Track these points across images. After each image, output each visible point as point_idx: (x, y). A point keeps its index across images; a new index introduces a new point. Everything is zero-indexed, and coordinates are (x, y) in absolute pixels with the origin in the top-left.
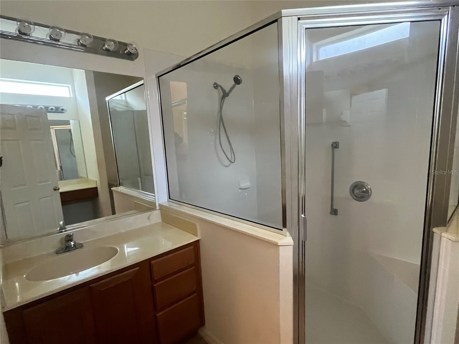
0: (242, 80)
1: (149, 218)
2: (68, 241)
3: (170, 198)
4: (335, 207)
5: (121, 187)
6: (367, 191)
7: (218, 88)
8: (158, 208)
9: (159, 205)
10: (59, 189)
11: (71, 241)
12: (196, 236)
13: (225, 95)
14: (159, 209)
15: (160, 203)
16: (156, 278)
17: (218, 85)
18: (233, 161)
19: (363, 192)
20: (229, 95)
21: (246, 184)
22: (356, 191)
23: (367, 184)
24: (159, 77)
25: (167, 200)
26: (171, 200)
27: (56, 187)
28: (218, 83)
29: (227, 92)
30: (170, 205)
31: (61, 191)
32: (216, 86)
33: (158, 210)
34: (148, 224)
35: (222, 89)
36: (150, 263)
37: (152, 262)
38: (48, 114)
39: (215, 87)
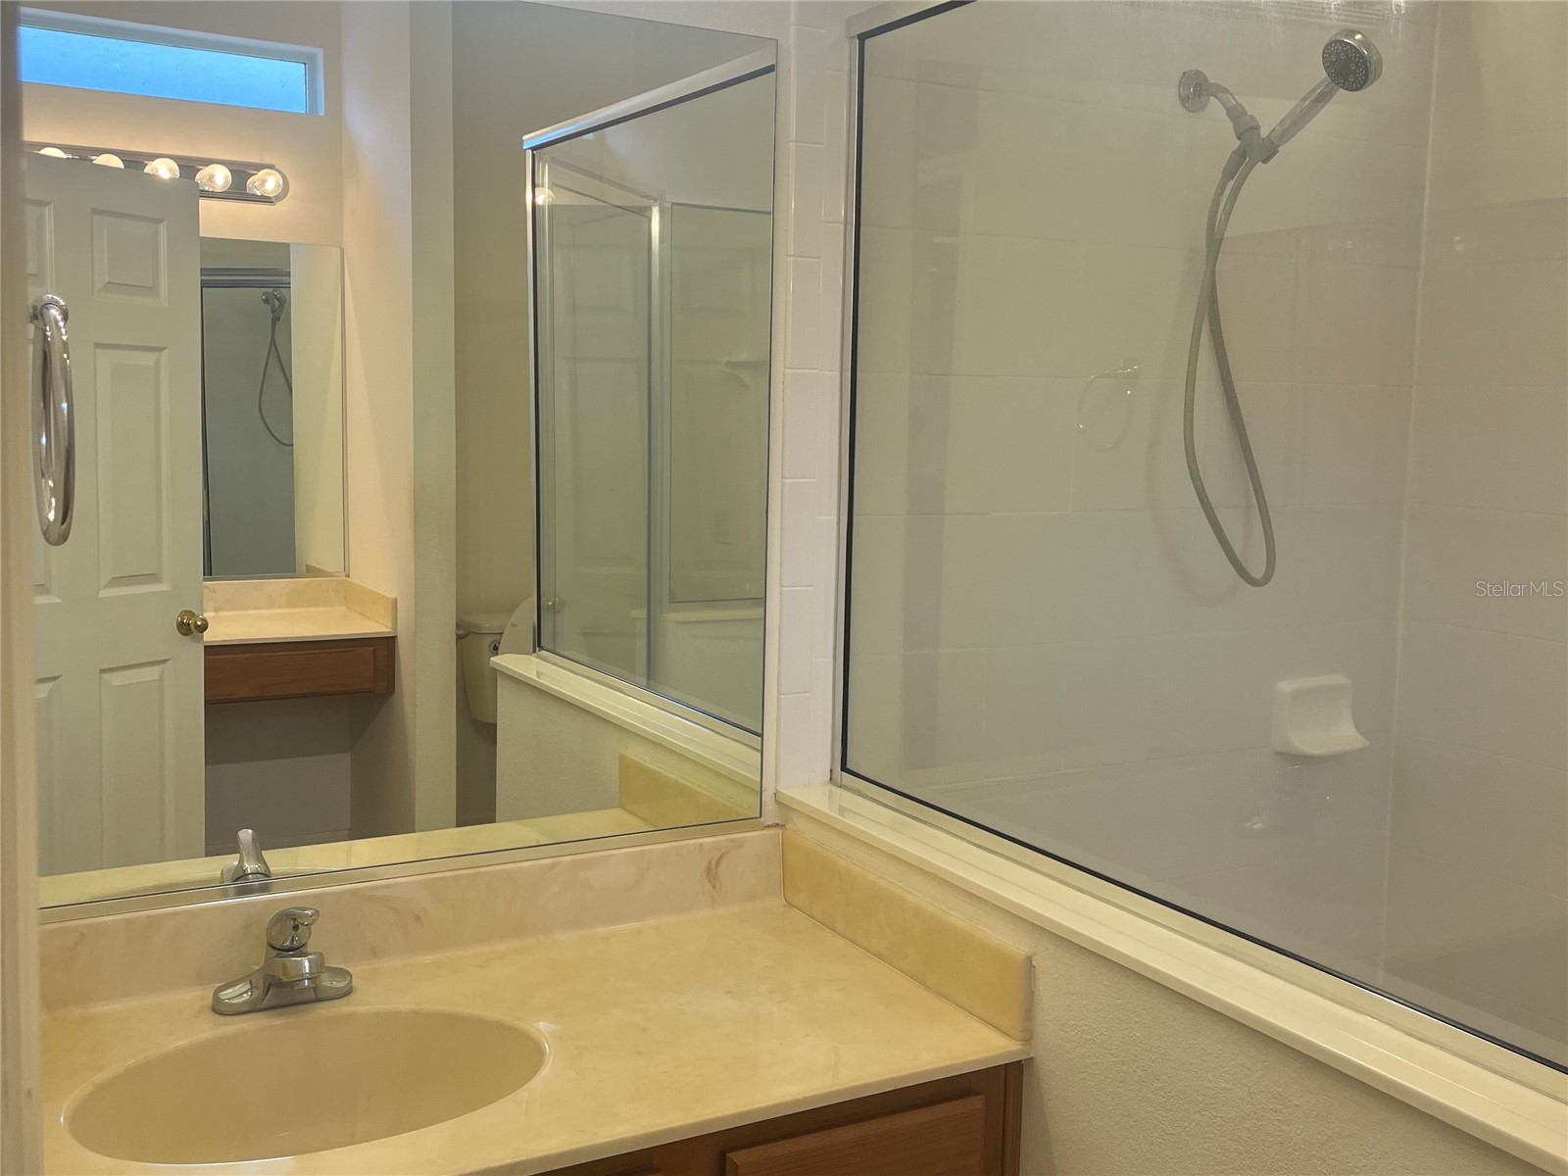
0: (1380, 60)
1: (712, 873)
2: (283, 951)
3: (844, 767)
5: (544, 653)
7: (1205, 105)
8: (770, 814)
9: (777, 801)
10: (204, 628)
11: (298, 950)
13: (1252, 151)
14: (778, 824)
18: (1257, 570)
24: (863, 38)
25: (828, 777)
27: (192, 614)
29: (1264, 133)
30: (842, 810)
31: (211, 636)
32: (1197, 94)
33: (774, 825)
35: (1236, 112)
36: (722, 1158)
37: (738, 1157)
38: (202, 202)
39: (1185, 99)
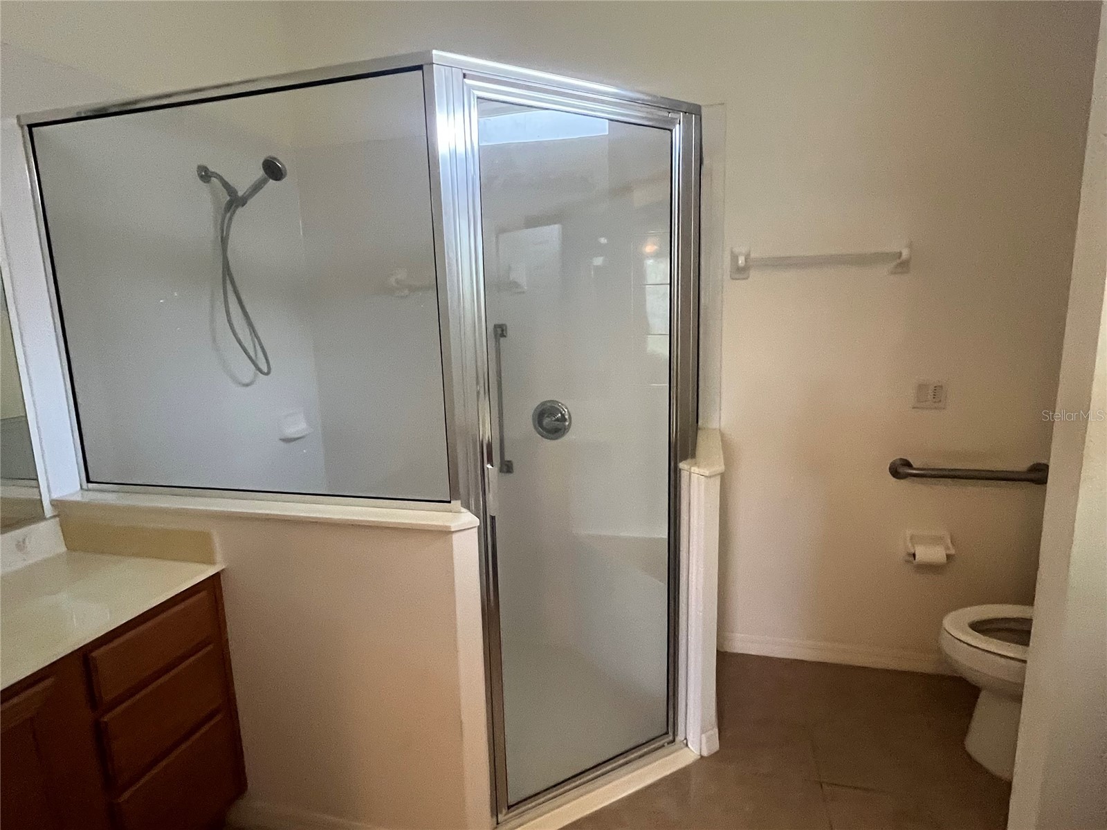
0: (287, 170)
1: (21, 546)
3: (88, 481)
4: (507, 458)
6: (563, 419)
7: (210, 180)
8: (48, 510)
9: (52, 505)
12: (211, 562)
13: (235, 202)
14: (54, 517)
15: (55, 496)
16: (108, 697)
17: (210, 174)
19: (558, 420)
20: (246, 202)
21: (297, 426)
22: (546, 421)
23: (563, 405)
24: (32, 126)
25: (79, 487)
26: (91, 485)
28: (212, 169)
29: (240, 194)
30: (89, 500)
32: (205, 175)
33: (51, 517)
34: (20, 565)
35: (226, 185)
37: (95, 654)
39: (201, 177)
